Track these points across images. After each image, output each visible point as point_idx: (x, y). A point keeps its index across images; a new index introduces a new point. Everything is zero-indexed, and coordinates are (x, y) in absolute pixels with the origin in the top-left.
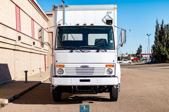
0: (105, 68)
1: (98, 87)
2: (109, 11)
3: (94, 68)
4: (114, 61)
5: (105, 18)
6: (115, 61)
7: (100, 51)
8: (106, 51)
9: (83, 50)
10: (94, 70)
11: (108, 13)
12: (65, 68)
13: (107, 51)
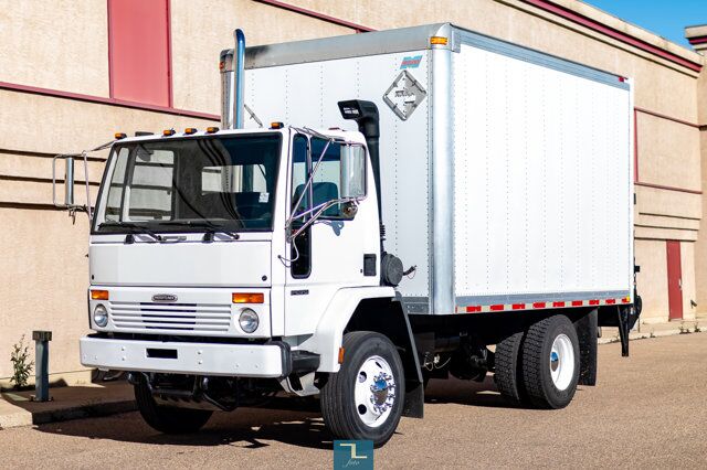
0: (230, 306)
1: (206, 380)
2: (412, 55)
3: (195, 305)
4: (264, 278)
5: (395, 89)
6: (269, 279)
7: (216, 239)
8: (237, 237)
9: (162, 235)
10: (194, 311)
11: (406, 63)
12: (112, 303)
13: (243, 236)
